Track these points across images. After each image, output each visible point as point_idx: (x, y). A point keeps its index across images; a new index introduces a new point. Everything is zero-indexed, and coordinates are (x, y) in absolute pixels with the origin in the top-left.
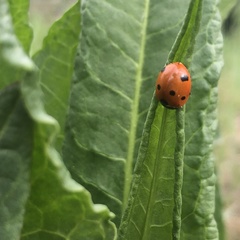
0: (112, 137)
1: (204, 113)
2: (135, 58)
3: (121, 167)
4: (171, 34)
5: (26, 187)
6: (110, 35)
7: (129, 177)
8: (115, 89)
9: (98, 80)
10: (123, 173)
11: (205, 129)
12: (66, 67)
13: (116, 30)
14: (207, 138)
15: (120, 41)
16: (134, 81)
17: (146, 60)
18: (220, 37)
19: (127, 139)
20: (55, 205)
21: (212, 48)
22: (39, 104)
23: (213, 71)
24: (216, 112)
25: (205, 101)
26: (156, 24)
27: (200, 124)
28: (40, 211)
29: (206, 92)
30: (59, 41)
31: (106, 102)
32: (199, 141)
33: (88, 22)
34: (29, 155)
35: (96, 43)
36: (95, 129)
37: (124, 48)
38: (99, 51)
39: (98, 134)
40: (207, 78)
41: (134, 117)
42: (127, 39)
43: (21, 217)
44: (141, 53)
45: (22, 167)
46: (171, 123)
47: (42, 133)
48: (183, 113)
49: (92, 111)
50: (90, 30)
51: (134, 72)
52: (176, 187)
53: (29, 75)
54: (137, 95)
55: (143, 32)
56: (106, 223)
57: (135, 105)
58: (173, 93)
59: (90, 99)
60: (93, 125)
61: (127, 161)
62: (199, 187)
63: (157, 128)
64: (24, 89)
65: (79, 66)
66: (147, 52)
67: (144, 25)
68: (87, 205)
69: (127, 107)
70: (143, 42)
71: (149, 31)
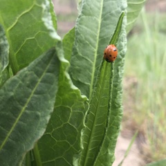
0: (85, 76)
1: (119, 67)
2: (95, 47)
3: (89, 87)
4: (108, 38)
5: (57, 87)
6: (86, 39)
7: (91, 90)
8: (87, 58)
9: (81, 55)
10: (89, 89)
11: (119, 73)
12: (69, 51)
13: (88, 37)
14: (120, 76)
15: (89, 41)
16: (94, 56)
17: (99, 48)
18: (126, 40)
19: (91, 77)
20: (67, 96)
21: (123, 44)
22: (63, 55)
23: (123, 52)
24: (124, 67)
25: (120, 63)
26: (102, 35)
27: (118, 71)
28: (61, 98)
29: (121, 60)
30: (68, 41)
31: (83, 63)
32: (117, 77)
33: (78, 34)
34: (58, 75)
35: (81, 41)
36: (80, 73)
37: (91, 44)
38: (82, 44)
39: (81, 75)
40: (121, 54)
41: (94, 69)
42: (92, 40)
43: (54, 98)
44: (97, 45)
45: (56, 80)
46: (109, 68)
47: (63, 67)
48: (114, 64)
49: (79, 66)
50: (78, 36)
51: (94, 52)
52: (110, 92)
53: (59, 42)
54: (95, 61)
55: (98, 38)
56: (85, 103)
57: (94, 64)
58: (111, 56)
59: (78, 62)
60: (79, 71)
61: (91, 84)
62: (117, 94)
63: (103, 70)
64: (57, 49)
65: (74, 50)
66: (99, 45)
67: (98, 35)
68: (79, 95)
69: (91, 65)
70: (98, 41)
71: (100, 37)
